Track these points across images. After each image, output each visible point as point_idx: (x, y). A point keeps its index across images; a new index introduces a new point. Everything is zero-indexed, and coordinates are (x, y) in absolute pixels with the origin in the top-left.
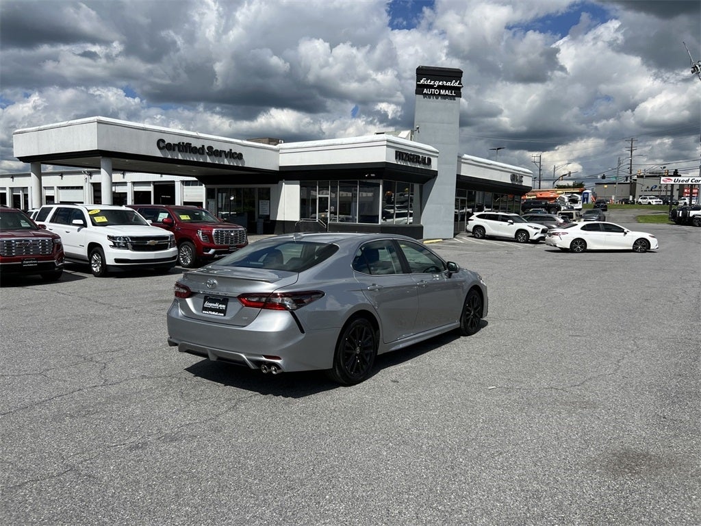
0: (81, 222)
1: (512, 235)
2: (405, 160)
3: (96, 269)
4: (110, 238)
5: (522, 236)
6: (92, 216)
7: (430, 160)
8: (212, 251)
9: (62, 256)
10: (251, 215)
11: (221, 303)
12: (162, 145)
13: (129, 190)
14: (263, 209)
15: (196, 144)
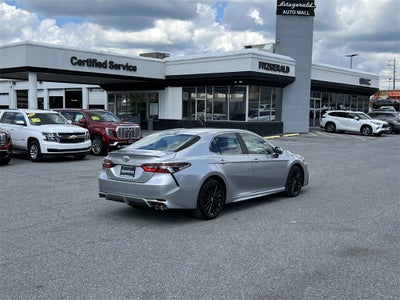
0: (22, 122)
1: (358, 129)
2: (267, 69)
3: (34, 156)
4: (44, 134)
5: (366, 130)
6: (30, 118)
7: (288, 68)
8: (116, 143)
9: (12, 147)
10: (143, 115)
11: (131, 170)
12: (74, 61)
13: (45, 96)
14: (153, 110)
15: (101, 60)
